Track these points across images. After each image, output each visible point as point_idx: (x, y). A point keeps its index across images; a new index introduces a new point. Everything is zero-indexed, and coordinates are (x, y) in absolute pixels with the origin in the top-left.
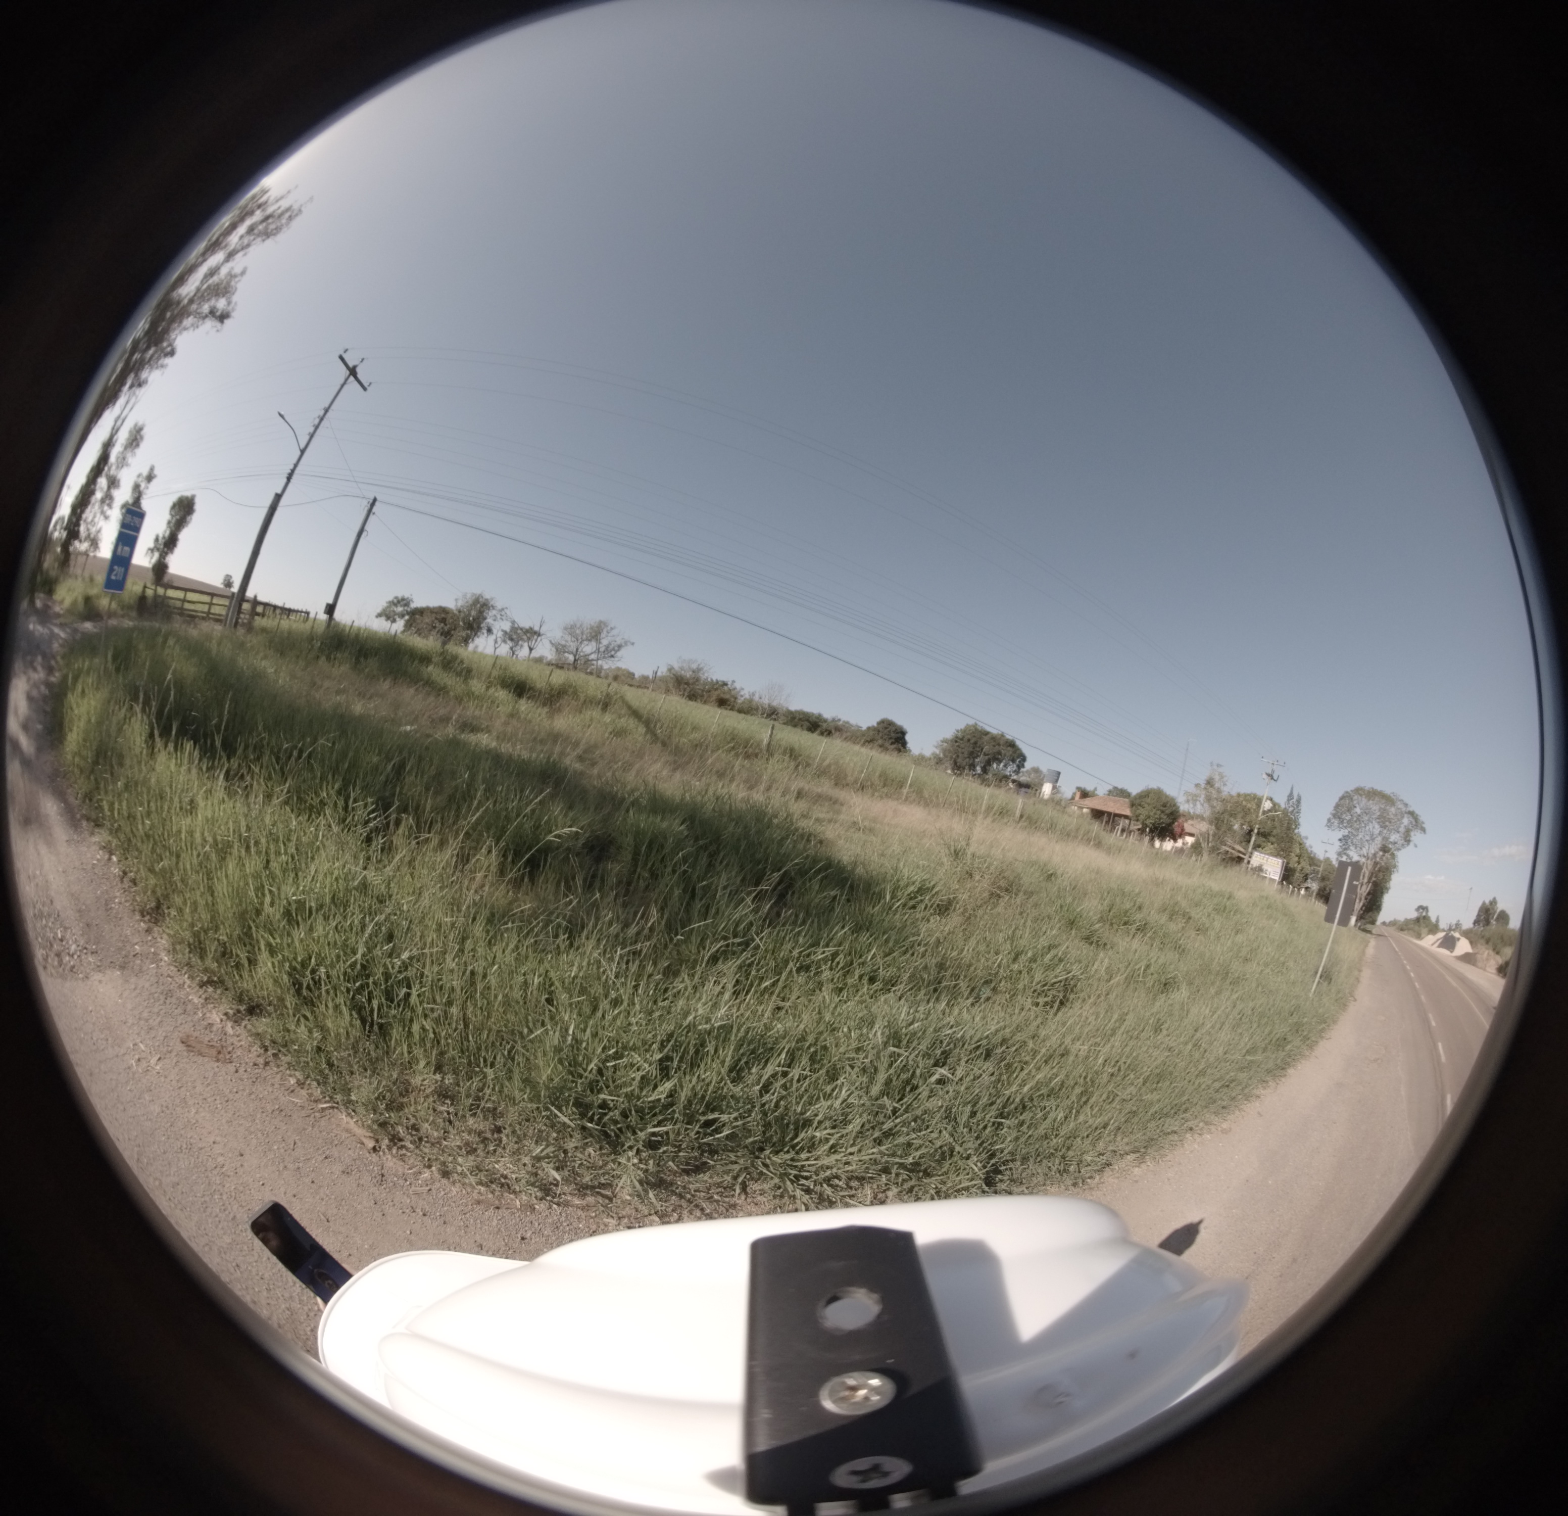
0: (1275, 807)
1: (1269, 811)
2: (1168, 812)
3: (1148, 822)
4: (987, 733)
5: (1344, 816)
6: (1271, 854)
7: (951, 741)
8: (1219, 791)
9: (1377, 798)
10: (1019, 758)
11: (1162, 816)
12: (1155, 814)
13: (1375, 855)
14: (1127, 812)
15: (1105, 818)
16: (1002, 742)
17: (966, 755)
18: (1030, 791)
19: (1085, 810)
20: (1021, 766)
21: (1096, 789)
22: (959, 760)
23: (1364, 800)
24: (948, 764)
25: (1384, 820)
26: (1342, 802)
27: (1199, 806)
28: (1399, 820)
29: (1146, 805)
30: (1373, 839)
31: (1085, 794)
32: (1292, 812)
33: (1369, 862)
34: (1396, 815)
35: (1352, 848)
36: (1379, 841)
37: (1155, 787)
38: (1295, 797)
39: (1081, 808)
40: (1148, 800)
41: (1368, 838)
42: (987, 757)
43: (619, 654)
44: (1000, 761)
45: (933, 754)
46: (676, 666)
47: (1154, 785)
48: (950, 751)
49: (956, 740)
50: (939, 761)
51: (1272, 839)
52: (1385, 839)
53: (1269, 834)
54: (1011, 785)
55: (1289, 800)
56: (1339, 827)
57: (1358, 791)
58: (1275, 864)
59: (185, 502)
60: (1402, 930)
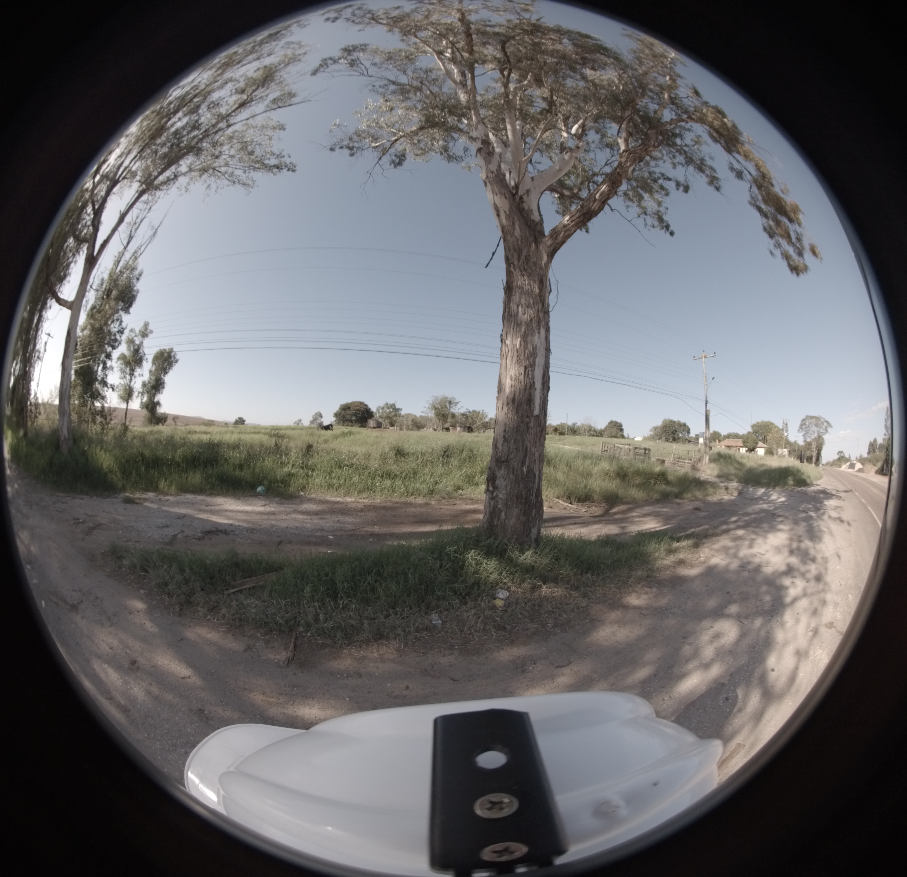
10: (688, 430)
13: (816, 439)
14: (742, 445)
16: (679, 424)
18: (694, 443)
20: (689, 433)
23: (811, 420)
25: (817, 426)
28: (822, 425)
30: (814, 433)
33: (815, 442)
45: (650, 435)
48: (659, 433)
54: (687, 441)
56: (802, 431)
57: (807, 417)
58: (786, 451)
59: (166, 355)
60: (832, 466)
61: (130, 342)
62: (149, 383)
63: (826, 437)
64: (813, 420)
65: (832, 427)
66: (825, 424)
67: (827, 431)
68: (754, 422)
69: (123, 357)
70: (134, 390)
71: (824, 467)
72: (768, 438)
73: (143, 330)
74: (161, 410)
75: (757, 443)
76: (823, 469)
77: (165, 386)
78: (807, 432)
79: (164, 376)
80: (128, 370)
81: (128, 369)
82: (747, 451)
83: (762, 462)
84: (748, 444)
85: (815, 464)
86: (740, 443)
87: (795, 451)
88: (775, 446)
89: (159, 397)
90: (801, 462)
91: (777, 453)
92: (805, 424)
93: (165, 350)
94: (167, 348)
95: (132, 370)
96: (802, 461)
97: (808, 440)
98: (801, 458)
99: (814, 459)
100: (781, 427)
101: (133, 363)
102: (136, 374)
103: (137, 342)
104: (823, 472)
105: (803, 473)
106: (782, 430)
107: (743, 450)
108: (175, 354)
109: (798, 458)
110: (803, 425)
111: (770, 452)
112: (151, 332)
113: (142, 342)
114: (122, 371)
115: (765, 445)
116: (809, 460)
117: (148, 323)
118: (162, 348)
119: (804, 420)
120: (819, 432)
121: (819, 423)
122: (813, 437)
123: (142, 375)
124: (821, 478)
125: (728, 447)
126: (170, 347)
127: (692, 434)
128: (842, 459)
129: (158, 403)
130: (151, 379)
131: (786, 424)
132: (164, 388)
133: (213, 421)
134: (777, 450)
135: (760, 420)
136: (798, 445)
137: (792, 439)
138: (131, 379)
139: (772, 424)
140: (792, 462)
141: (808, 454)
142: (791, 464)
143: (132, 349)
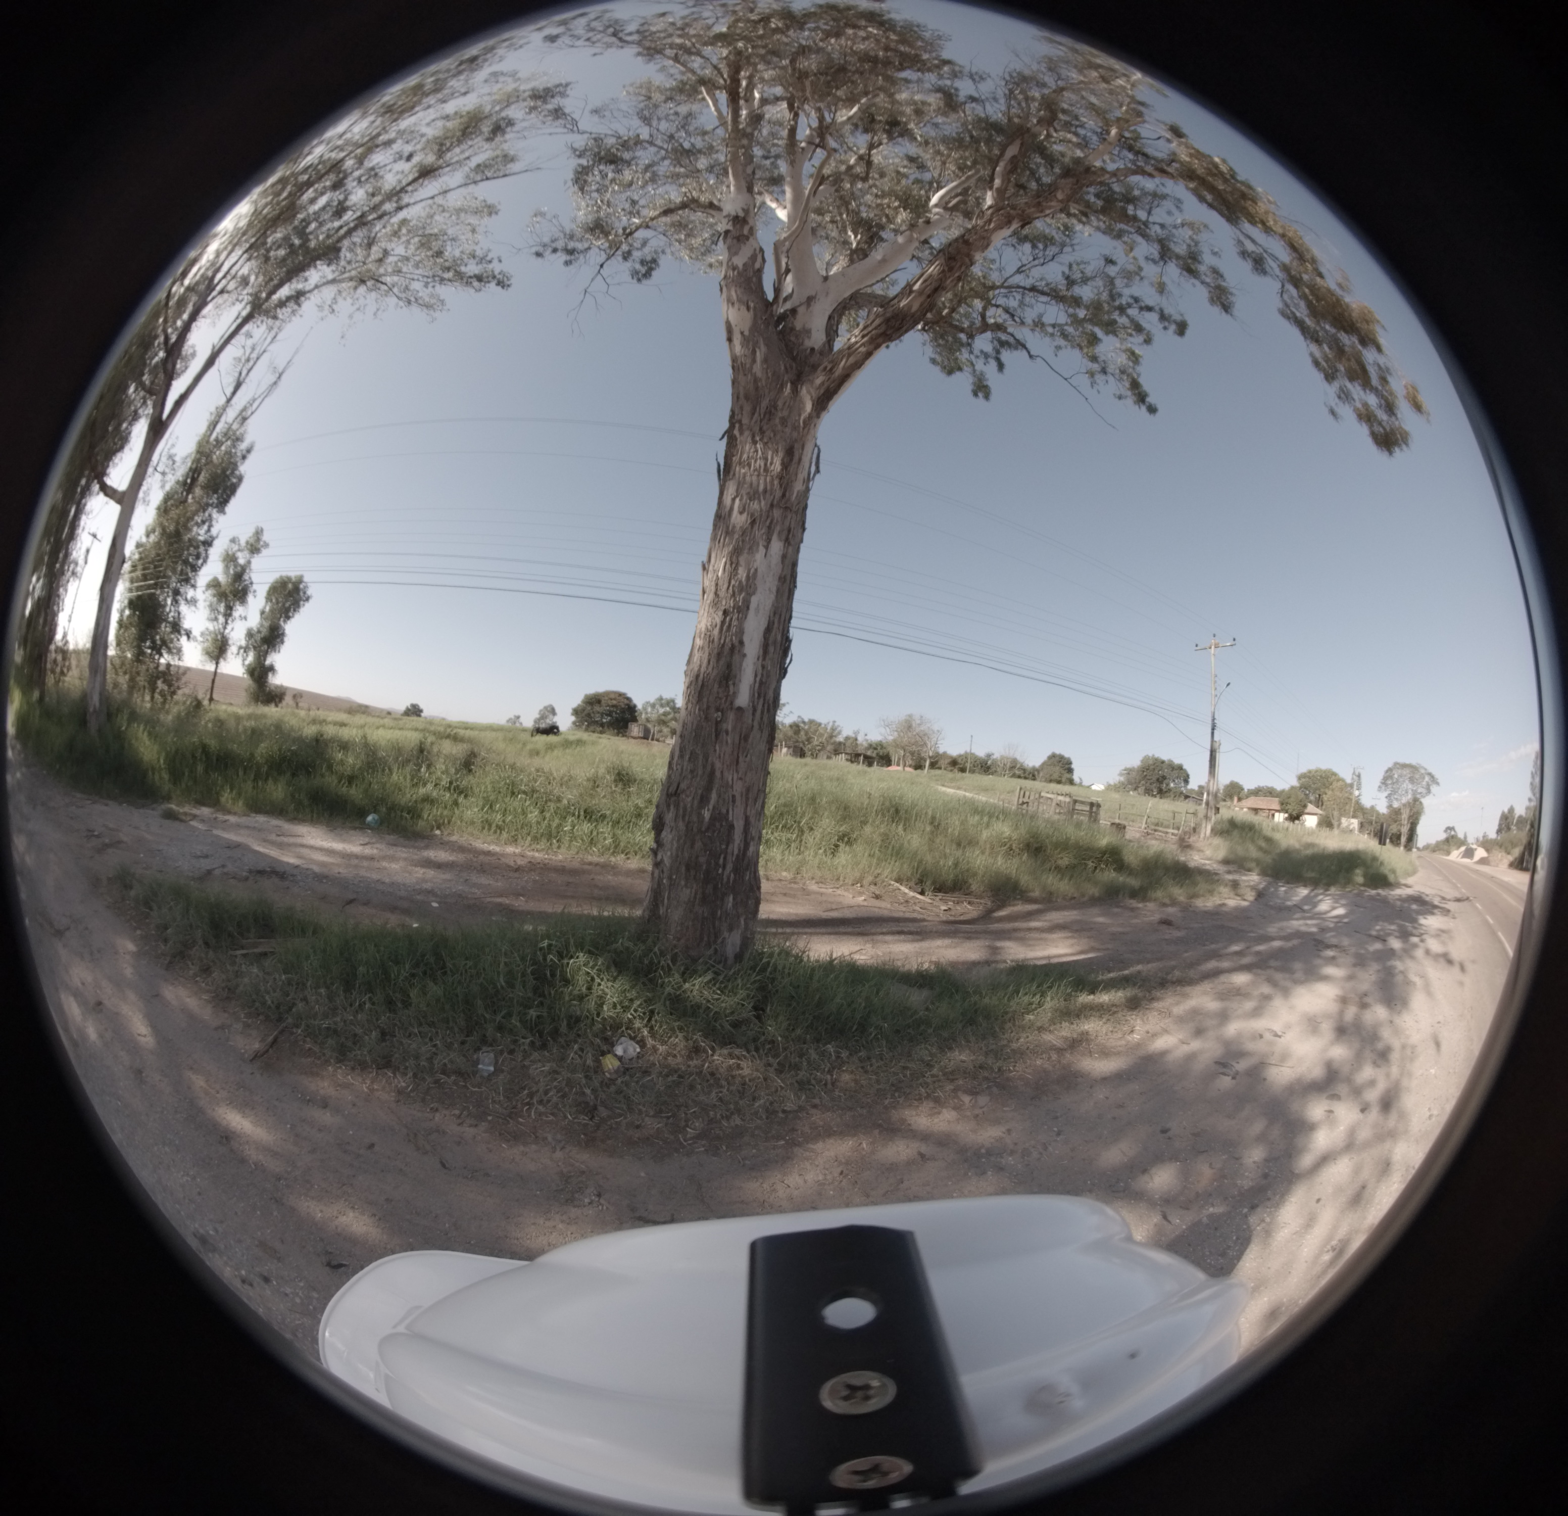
4: (1160, 761)
5: (1388, 782)
9: (1407, 769)
13: (1409, 803)
19: (1245, 810)
20: (1187, 781)
23: (1402, 771)
25: (1413, 781)
26: (1389, 773)
28: (1422, 779)
29: (1292, 803)
30: (1407, 793)
33: (1406, 807)
34: (1420, 776)
35: (1394, 801)
36: (1411, 794)
41: (1404, 793)
45: (1119, 782)
54: (1183, 797)
56: (1386, 789)
57: (1397, 765)
58: (1355, 823)
59: (290, 586)
60: (1434, 851)
61: (229, 559)
62: (259, 632)
63: (1426, 801)
64: (1406, 772)
65: (1438, 784)
66: (1427, 778)
67: (1429, 791)
68: (1303, 769)
69: (214, 584)
70: (230, 642)
71: (1419, 853)
72: (1325, 798)
73: (252, 541)
74: (276, 680)
75: (1305, 806)
76: (1419, 857)
77: (286, 639)
78: (1394, 792)
79: (285, 622)
80: (222, 608)
81: (223, 605)
82: (1286, 819)
83: (1309, 840)
84: (1289, 807)
85: (1405, 847)
86: (1275, 804)
87: (1371, 823)
88: (1336, 813)
89: (275, 659)
90: (1380, 843)
91: (1339, 825)
92: (1391, 777)
93: (289, 579)
94: (293, 574)
95: (229, 609)
96: (1382, 842)
97: (1396, 805)
98: (1381, 836)
99: (1403, 839)
100: (1349, 781)
101: (231, 597)
102: (236, 614)
103: (241, 561)
104: (1417, 863)
105: (1382, 864)
106: (1351, 785)
107: (1280, 817)
108: (306, 587)
109: (1375, 835)
110: (1388, 780)
111: (1326, 823)
112: (266, 545)
113: (249, 562)
114: (213, 608)
115: (1319, 811)
116: (1396, 839)
117: (262, 530)
118: (284, 574)
119: (1390, 770)
120: (1415, 792)
121: (1417, 776)
122: (1404, 800)
123: (245, 618)
124: (1414, 872)
125: (1256, 811)
126: (298, 573)
127: (1193, 785)
128: (1451, 841)
129: (271, 669)
130: (262, 625)
131: (1359, 776)
132: (282, 642)
133: (367, 707)
134: (1339, 820)
135: (1313, 767)
136: (1378, 813)
137: (1367, 802)
138: (226, 623)
139: (1335, 774)
140: (1365, 843)
141: (1394, 829)
142: (1361, 846)
143: (232, 572)
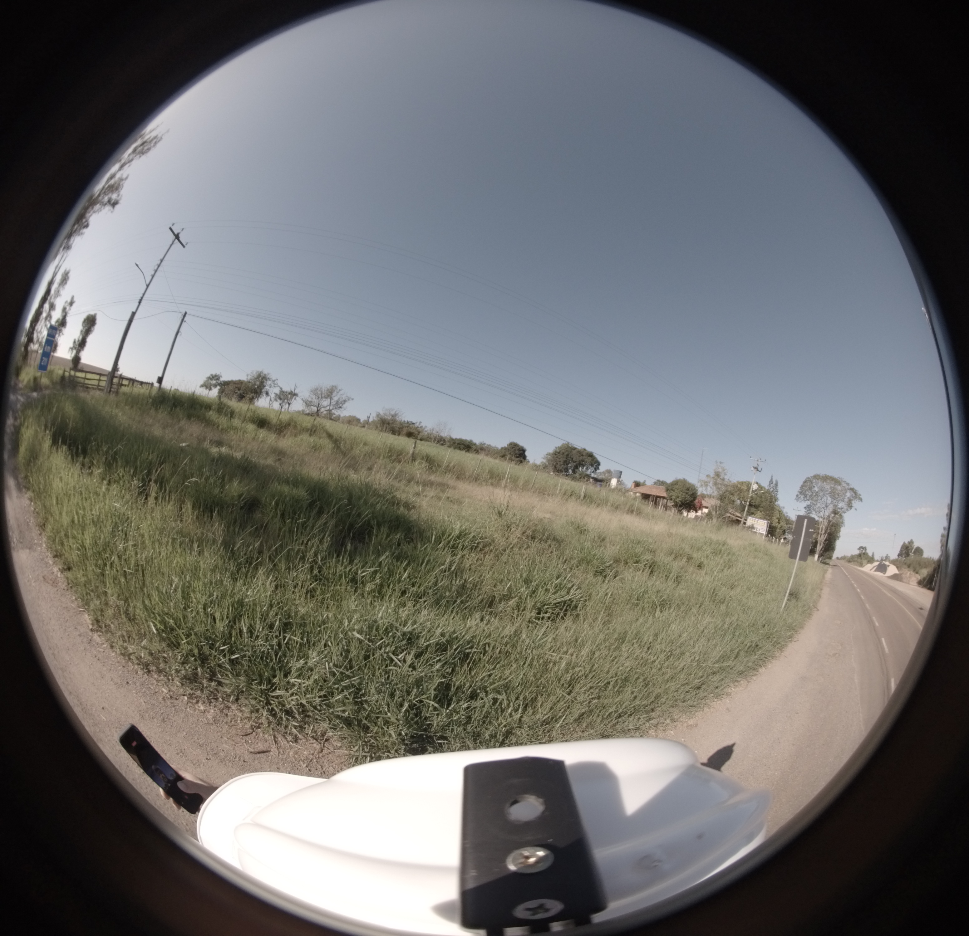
0: (761, 487)
1: (756, 490)
2: (690, 493)
3: (677, 500)
4: (575, 449)
5: (807, 493)
6: (761, 518)
7: (553, 454)
8: (723, 479)
9: (828, 481)
10: (596, 464)
11: (687, 496)
12: (682, 495)
13: (829, 516)
14: (664, 494)
15: (651, 499)
16: (584, 454)
17: (562, 463)
18: (603, 483)
19: (638, 494)
20: (597, 468)
21: (645, 481)
22: (558, 466)
23: (820, 483)
24: (551, 468)
25: (833, 494)
26: (806, 484)
27: (709, 488)
28: (844, 494)
29: (676, 490)
30: (827, 507)
31: (637, 484)
32: (773, 491)
33: (825, 521)
34: (842, 490)
35: (813, 512)
36: (831, 508)
37: (682, 478)
38: (774, 482)
39: (635, 493)
40: (677, 487)
41: (824, 506)
42: (575, 464)
43: (345, 406)
44: (583, 466)
45: (542, 463)
46: (382, 413)
47: (680, 477)
48: (552, 461)
49: (556, 454)
50: (545, 467)
51: (761, 509)
52: (836, 506)
53: (759, 506)
54: (591, 480)
55: (770, 484)
56: (804, 500)
57: (816, 477)
59: (91, 319)
64: (827, 486)
65: (861, 500)
66: (848, 494)
67: (850, 505)
77: (87, 345)
86: (663, 491)
93: (91, 315)
110: (807, 489)
118: (88, 314)
119: (809, 480)
121: (838, 489)
122: (824, 513)
